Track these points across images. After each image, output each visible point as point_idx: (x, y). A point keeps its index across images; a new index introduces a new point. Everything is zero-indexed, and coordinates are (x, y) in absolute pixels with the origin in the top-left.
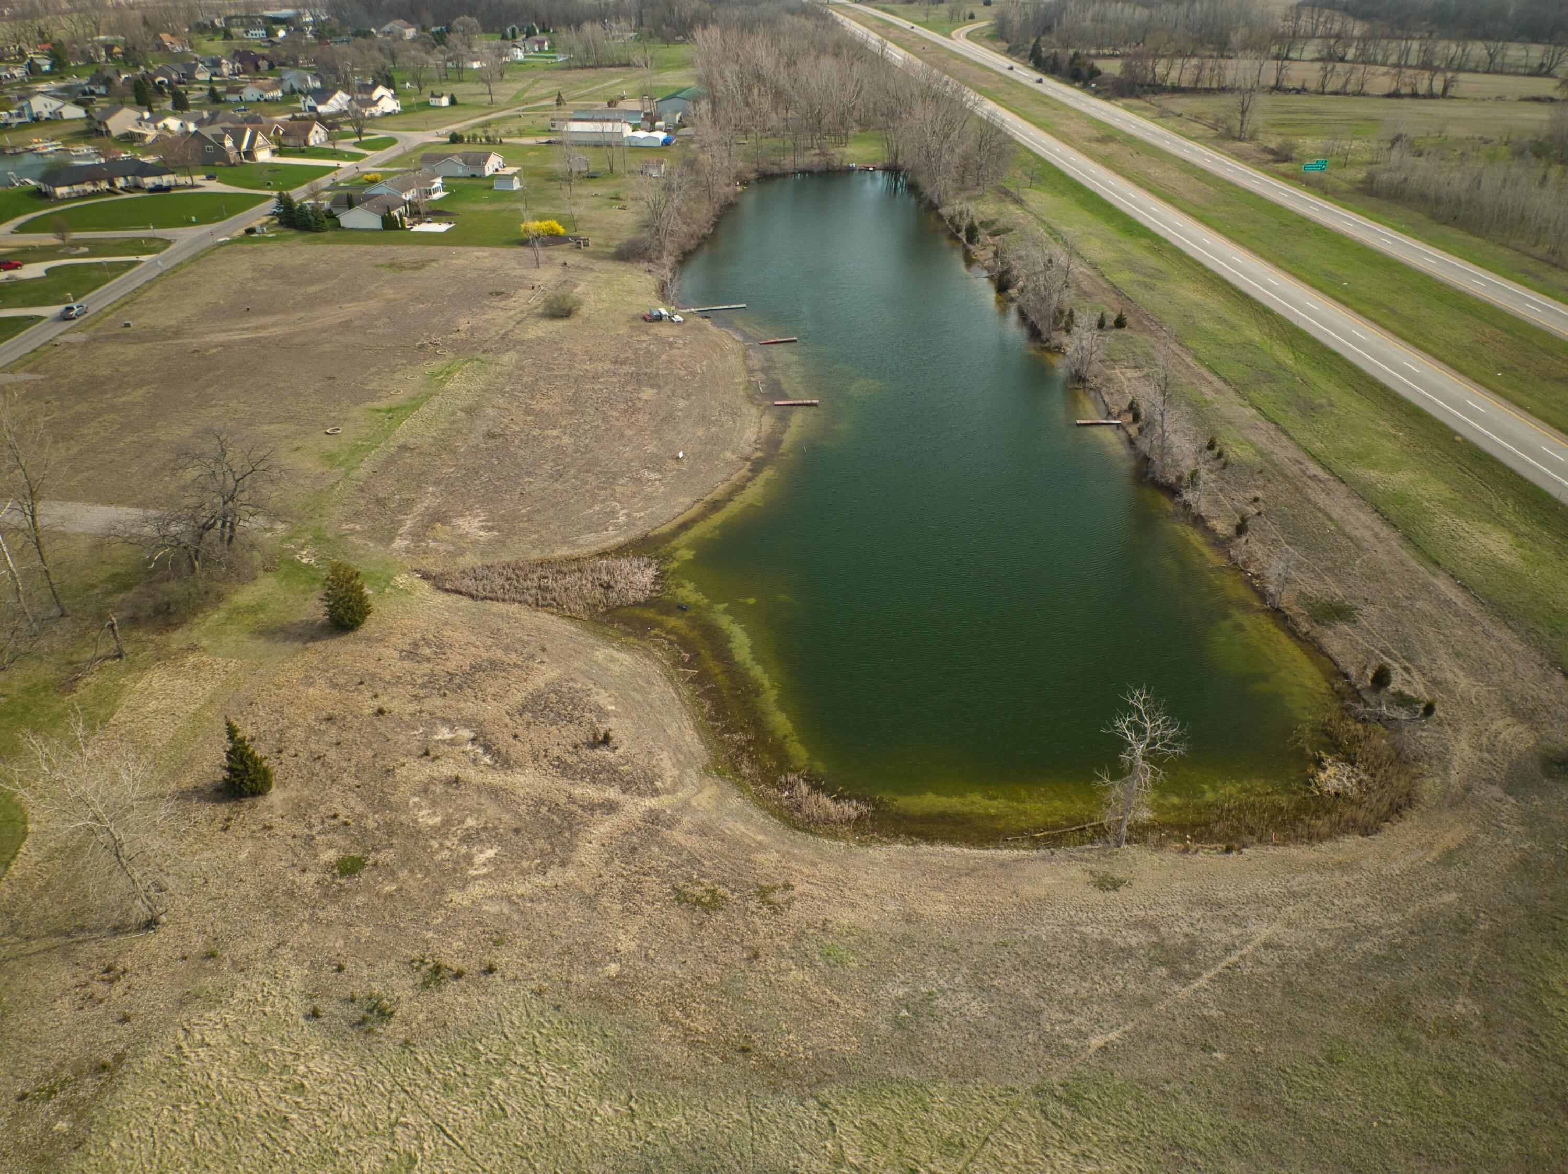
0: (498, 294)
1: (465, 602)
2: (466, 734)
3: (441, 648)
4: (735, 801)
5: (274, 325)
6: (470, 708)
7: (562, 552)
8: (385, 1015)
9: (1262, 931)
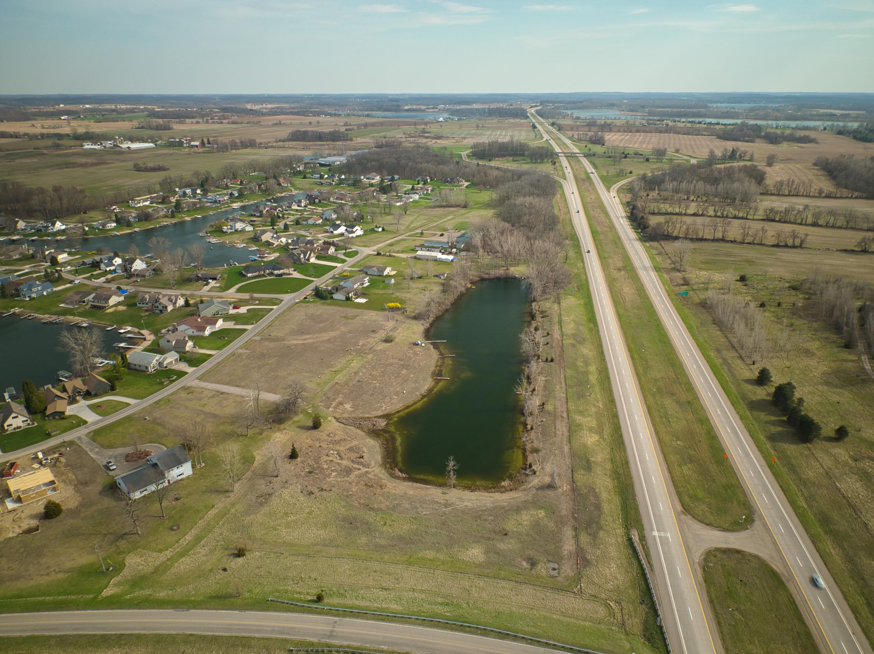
0: (374, 331)
1: (342, 425)
2: (336, 453)
3: (335, 435)
4: (383, 471)
5: (309, 339)
6: (338, 448)
7: (367, 415)
8: (313, 494)
9: (466, 504)
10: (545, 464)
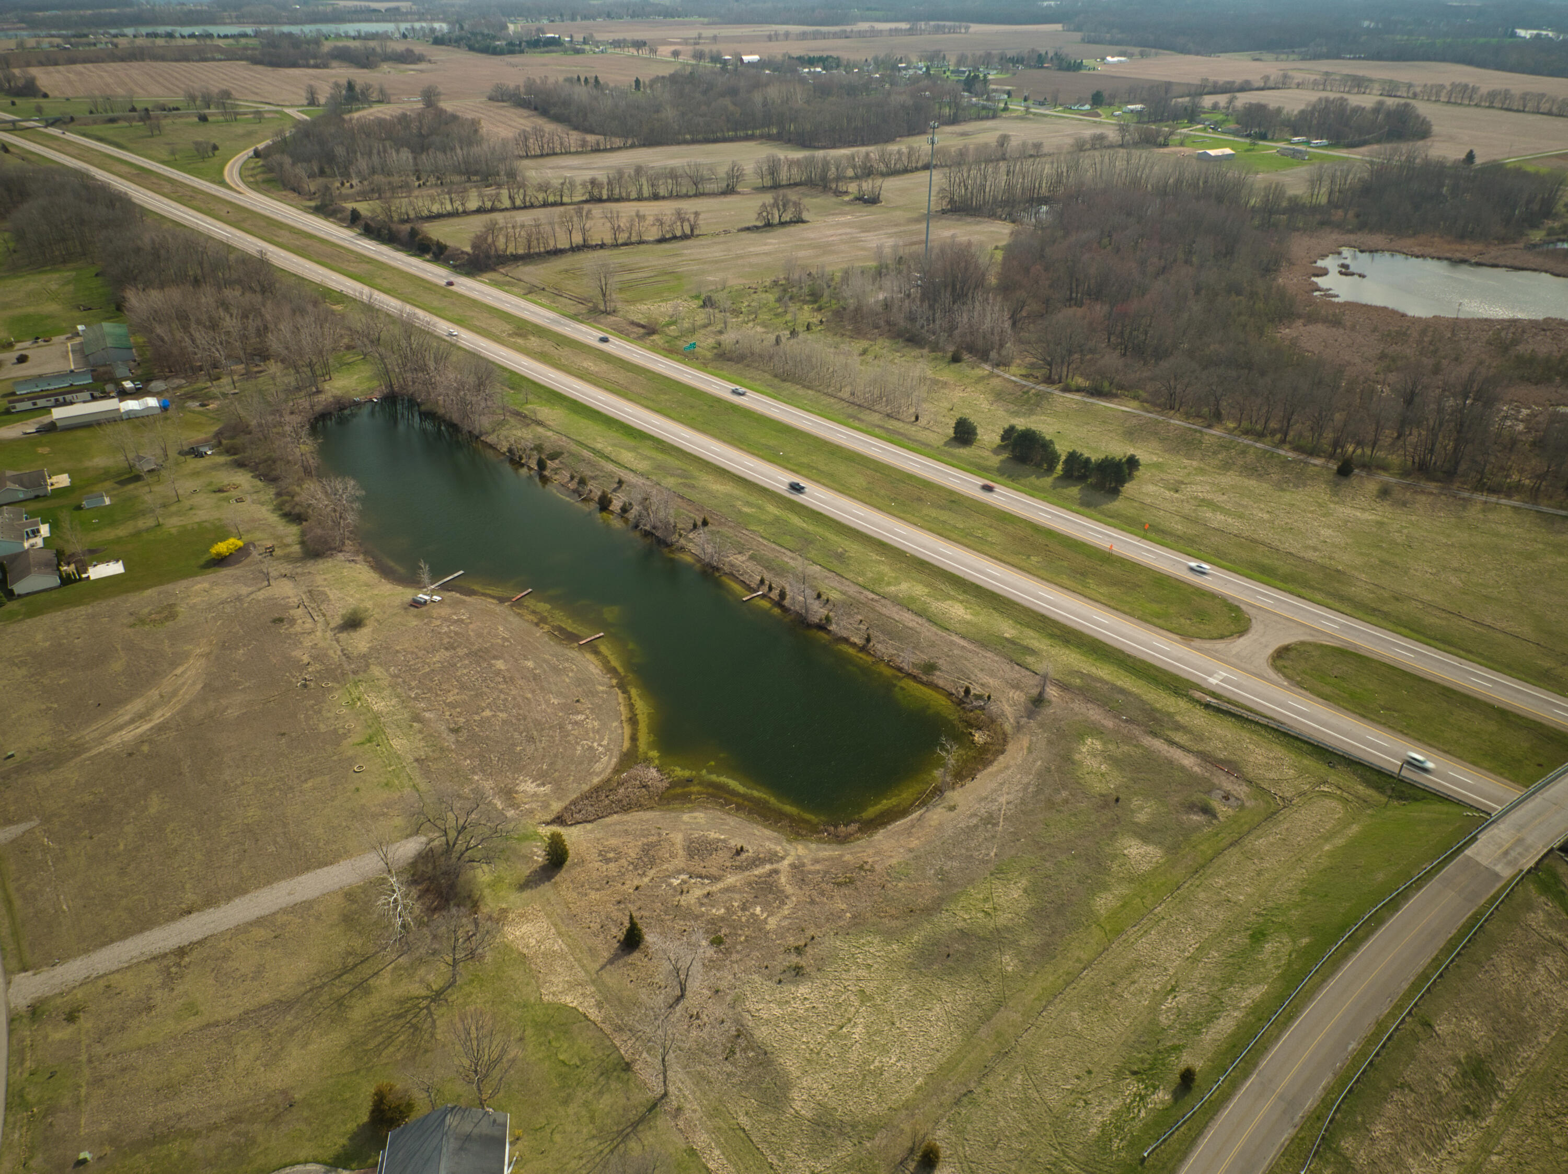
0: (281, 620)
2: (683, 877)
3: (615, 851)
4: (813, 846)
5: (149, 710)
6: (668, 867)
7: (596, 779)
8: (800, 968)
10: (973, 677)
